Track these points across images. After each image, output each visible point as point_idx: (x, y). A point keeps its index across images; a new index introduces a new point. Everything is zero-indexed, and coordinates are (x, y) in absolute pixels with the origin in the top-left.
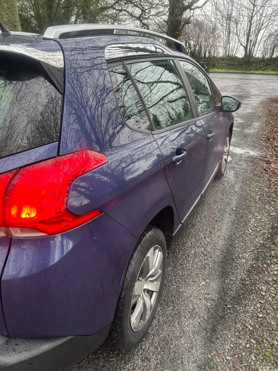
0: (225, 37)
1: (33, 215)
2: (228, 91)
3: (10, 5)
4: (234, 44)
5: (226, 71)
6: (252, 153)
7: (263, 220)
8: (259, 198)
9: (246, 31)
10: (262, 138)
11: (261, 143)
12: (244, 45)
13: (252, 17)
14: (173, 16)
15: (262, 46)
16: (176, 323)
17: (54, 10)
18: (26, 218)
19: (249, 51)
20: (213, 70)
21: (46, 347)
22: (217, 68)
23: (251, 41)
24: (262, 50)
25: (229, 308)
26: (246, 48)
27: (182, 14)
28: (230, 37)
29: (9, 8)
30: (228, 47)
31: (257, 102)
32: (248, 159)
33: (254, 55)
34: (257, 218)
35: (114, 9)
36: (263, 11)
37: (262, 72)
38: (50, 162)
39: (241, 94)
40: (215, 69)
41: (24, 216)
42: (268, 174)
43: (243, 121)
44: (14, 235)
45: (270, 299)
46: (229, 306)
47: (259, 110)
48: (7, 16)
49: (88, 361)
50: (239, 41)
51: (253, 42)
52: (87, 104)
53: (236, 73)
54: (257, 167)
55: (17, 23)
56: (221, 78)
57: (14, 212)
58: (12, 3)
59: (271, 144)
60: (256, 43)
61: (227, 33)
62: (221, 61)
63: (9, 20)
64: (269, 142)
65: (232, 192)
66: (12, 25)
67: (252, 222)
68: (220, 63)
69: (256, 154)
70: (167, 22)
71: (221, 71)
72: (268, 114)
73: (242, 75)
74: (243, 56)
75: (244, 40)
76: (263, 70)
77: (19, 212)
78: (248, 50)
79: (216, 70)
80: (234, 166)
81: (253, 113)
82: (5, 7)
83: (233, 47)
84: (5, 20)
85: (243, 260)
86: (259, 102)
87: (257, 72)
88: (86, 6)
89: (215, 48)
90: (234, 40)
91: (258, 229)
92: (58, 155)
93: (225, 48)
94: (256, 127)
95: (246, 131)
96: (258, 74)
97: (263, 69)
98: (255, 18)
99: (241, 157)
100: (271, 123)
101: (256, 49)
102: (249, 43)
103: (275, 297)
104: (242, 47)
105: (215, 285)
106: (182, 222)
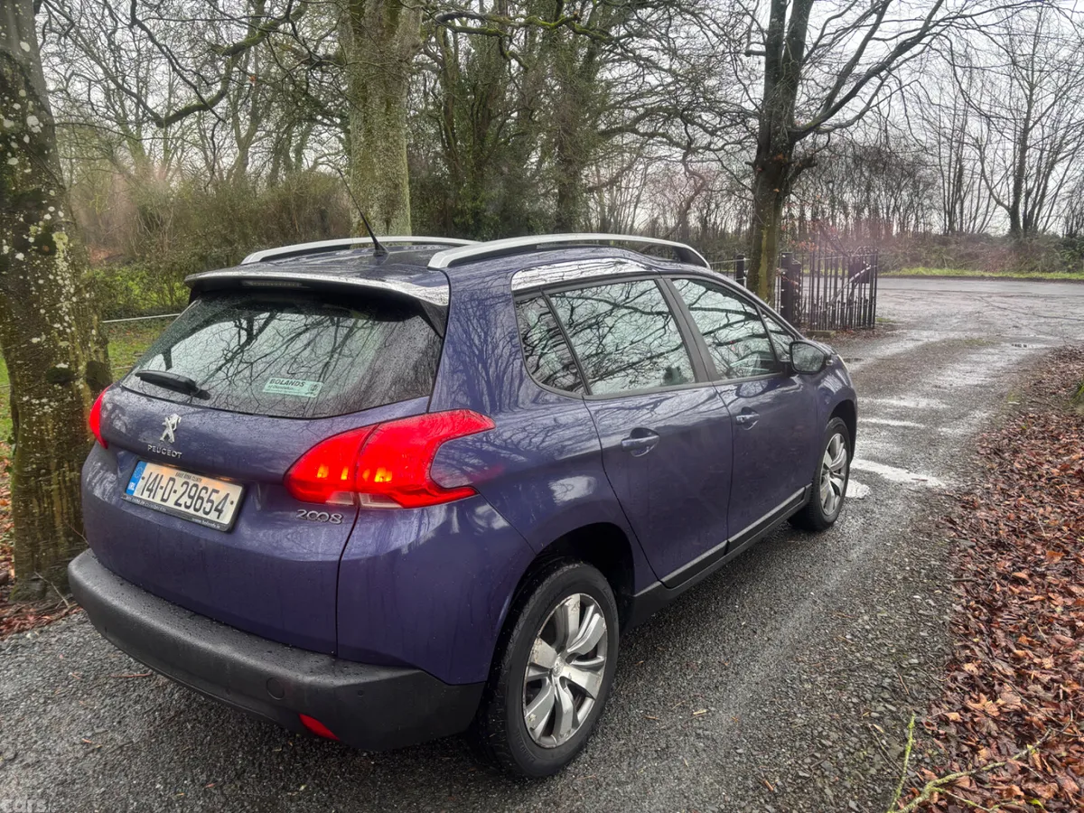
0: (946, 185)
1: (388, 479)
2: (937, 327)
3: (391, 143)
4: (975, 201)
5: (953, 272)
6: (933, 482)
7: (892, 621)
8: (905, 579)
9: (1012, 168)
10: (979, 449)
11: (972, 459)
12: (1006, 203)
13: (1026, 131)
14: (768, 151)
15: (1064, 204)
16: (626, 763)
17: (489, 144)
18: (379, 483)
19: (1024, 220)
20: (914, 271)
22: (926, 264)
23: (1028, 193)
24: (1065, 214)
25: (740, 754)
26: (1013, 213)
27: (791, 146)
28: (961, 185)
29: (387, 150)
30: (958, 211)
31: (1014, 359)
32: (915, 495)
33: (1040, 227)
34: (879, 615)
35: (636, 132)
36: (1059, 113)
37: (1067, 276)
38: (416, 419)
39: (976, 335)
40: (918, 266)
41: (378, 479)
42: (955, 530)
43: (945, 406)
44: (364, 504)
45: (840, 755)
46: (740, 751)
47: (1006, 378)
48: (382, 166)
49: (451, 793)
50: (991, 193)
51: (1033, 195)
52: (493, 352)
53: (982, 278)
54: (931, 513)
55: (403, 180)
56: (930, 293)
57: (366, 475)
58: (396, 138)
59: (1000, 464)
60: (1043, 196)
61: (952, 175)
62: (937, 247)
63: (386, 174)
64: (997, 460)
65: (839, 561)
66: (390, 183)
67: (860, 621)
68: (935, 252)
69: (944, 486)
70: (754, 165)
71: (936, 272)
72: (1030, 391)
73: (1003, 283)
74: (1006, 232)
75: (1005, 189)
76: (1069, 271)
77: (373, 475)
78: (1021, 216)
79: (921, 270)
80: (871, 507)
81: (985, 386)
83: (974, 210)
85: (806, 686)
86: (1019, 358)
87: (1048, 276)
88: (565, 131)
89: (920, 214)
90: (976, 193)
91: (870, 636)
92: (427, 412)
93: (950, 213)
94: (975, 421)
95: (944, 429)
96: (1052, 281)
97: (1070, 266)
98: (1036, 133)
99: (899, 490)
100: (1026, 415)
101: (1045, 210)
102: (1022, 200)
103: (852, 754)
104: (1000, 208)
105: (726, 717)
106: (664, 580)
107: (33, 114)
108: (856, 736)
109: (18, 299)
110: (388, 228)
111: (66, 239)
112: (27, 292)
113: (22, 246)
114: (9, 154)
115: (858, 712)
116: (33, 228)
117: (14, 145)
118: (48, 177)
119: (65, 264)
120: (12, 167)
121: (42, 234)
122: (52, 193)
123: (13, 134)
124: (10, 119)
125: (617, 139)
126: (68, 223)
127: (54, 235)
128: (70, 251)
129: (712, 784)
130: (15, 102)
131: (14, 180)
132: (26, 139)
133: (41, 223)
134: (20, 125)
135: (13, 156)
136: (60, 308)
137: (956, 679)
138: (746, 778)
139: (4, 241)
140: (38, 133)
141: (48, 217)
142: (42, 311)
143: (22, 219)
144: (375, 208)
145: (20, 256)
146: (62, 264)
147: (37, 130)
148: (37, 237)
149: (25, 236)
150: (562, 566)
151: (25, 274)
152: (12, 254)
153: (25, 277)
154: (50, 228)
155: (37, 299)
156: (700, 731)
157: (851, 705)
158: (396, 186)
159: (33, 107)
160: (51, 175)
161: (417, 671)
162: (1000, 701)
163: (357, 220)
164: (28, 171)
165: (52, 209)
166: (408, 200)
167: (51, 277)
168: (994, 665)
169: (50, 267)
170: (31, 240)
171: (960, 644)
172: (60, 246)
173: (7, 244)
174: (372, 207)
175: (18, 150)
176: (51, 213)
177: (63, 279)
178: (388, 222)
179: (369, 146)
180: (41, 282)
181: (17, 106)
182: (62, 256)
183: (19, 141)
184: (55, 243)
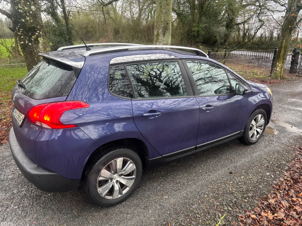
3: (167, 10)
8: (267, 166)
14: (289, 13)
17: (204, 10)
21: (46, 173)
29: (166, 13)
32: (294, 137)
34: (248, 177)
44: (43, 126)
48: (164, 18)
54: (295, 145)
55: (170, 21)
58: (169, 9)
63: (165, 20)
66: (166, 23)
67: (240, 178)
82: (164, 12)
84: (162, 20)
85: (205, 196)
99: (289, 135)
105: (172, 201)
106: (163, 156)
107: (33, 5)
108: (210, 216)
109: (30, 56)
110: (164, 36)
111: (42, 40)
112: (32, 54)
113: (30, 41)
114: (27, 17)
115: (217, 207)
116: (33, 37)
117: (28, 14)
118: (37, 23)
119: (42, 46)
120: (27, 20)
121: (36, 38)
122: (38, 27)
123: (27, 11)
124: (26, 7)
125: (248, 8)
126: (43, 35)
127: (39, 39)
128: (44, 43)
129: (153, 220)
130: (28, 2)
131: (28, 23)
132: (31, 12)
133: (35, 35)
134: (29, 8)
135: (28, 17)
136: (40, 58)
137: (263, 203)
138: (164, 221)
139: (26, 40)
140: (34, 11)
141: (37, 34)
142: (36, 59)
143: (30, 34)
144: (161, 30)
145: (30, 44)
146: (41, 47)
147: (34, 10)
148: (34, 39)
149: (31, 39)
150: (117, 149)
151: (31, 49)
152: (28, 43)
153: (31, 50)
154: (37, 37)
155: (34, 56)
156: (161, 203)
157: (216, 205)
158: (168, 23)
159: (33, 3)
160: (38, 22)
161: (56, 174)
162: (276, 215)
163: (156, 33)
164: (32, 21)
165: (38, 31)
166: (171, 28)
167: (38, 50)
168: (282, 202)
169: (38, 47)
170: (33, 40)
171: (273, 192)
172: (40, 41)
173: (27, 41)
174: (160, 30)
175: (29, 15)
176: (38, 33)
177: (41, 51)
178: (164, 34)
179: (160, 11)
180: (35, 51)
181: (28, 3)
182: (41, 44)
183: (29, 13)
184: (39, 41)
